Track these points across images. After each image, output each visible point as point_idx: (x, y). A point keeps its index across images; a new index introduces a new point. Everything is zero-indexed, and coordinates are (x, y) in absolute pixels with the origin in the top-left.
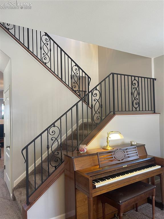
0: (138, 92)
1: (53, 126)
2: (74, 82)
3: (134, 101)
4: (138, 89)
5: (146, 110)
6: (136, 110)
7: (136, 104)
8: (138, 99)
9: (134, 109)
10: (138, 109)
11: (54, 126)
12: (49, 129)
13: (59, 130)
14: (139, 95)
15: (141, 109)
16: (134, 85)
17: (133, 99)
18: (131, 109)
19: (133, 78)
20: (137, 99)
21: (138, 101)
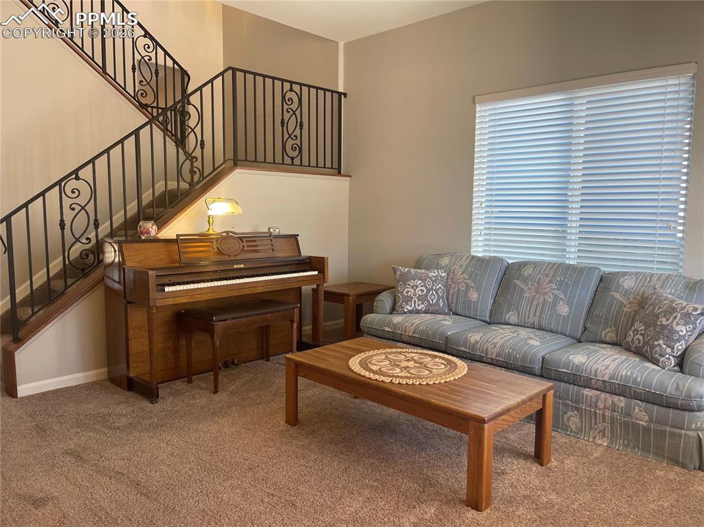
0: (299, 121)
1: (74, 176)
2: (141, 81)
3: (287, 140)
4: (298, 113)
5: (317, 166)
6: (293, 162)
7: (293, 149)
8: (299, 137)
9: (288, 160)
10: (297, 161)
11: (77, 178)
12: (63, 184)
13: (91, 187)
14: (301, 128)
15: (305, 162)
16: (290, 103)
17: (286, 136)
18: (279, 159)
19: (287, 86)
20: (296, 136)
21: (298, 142)
